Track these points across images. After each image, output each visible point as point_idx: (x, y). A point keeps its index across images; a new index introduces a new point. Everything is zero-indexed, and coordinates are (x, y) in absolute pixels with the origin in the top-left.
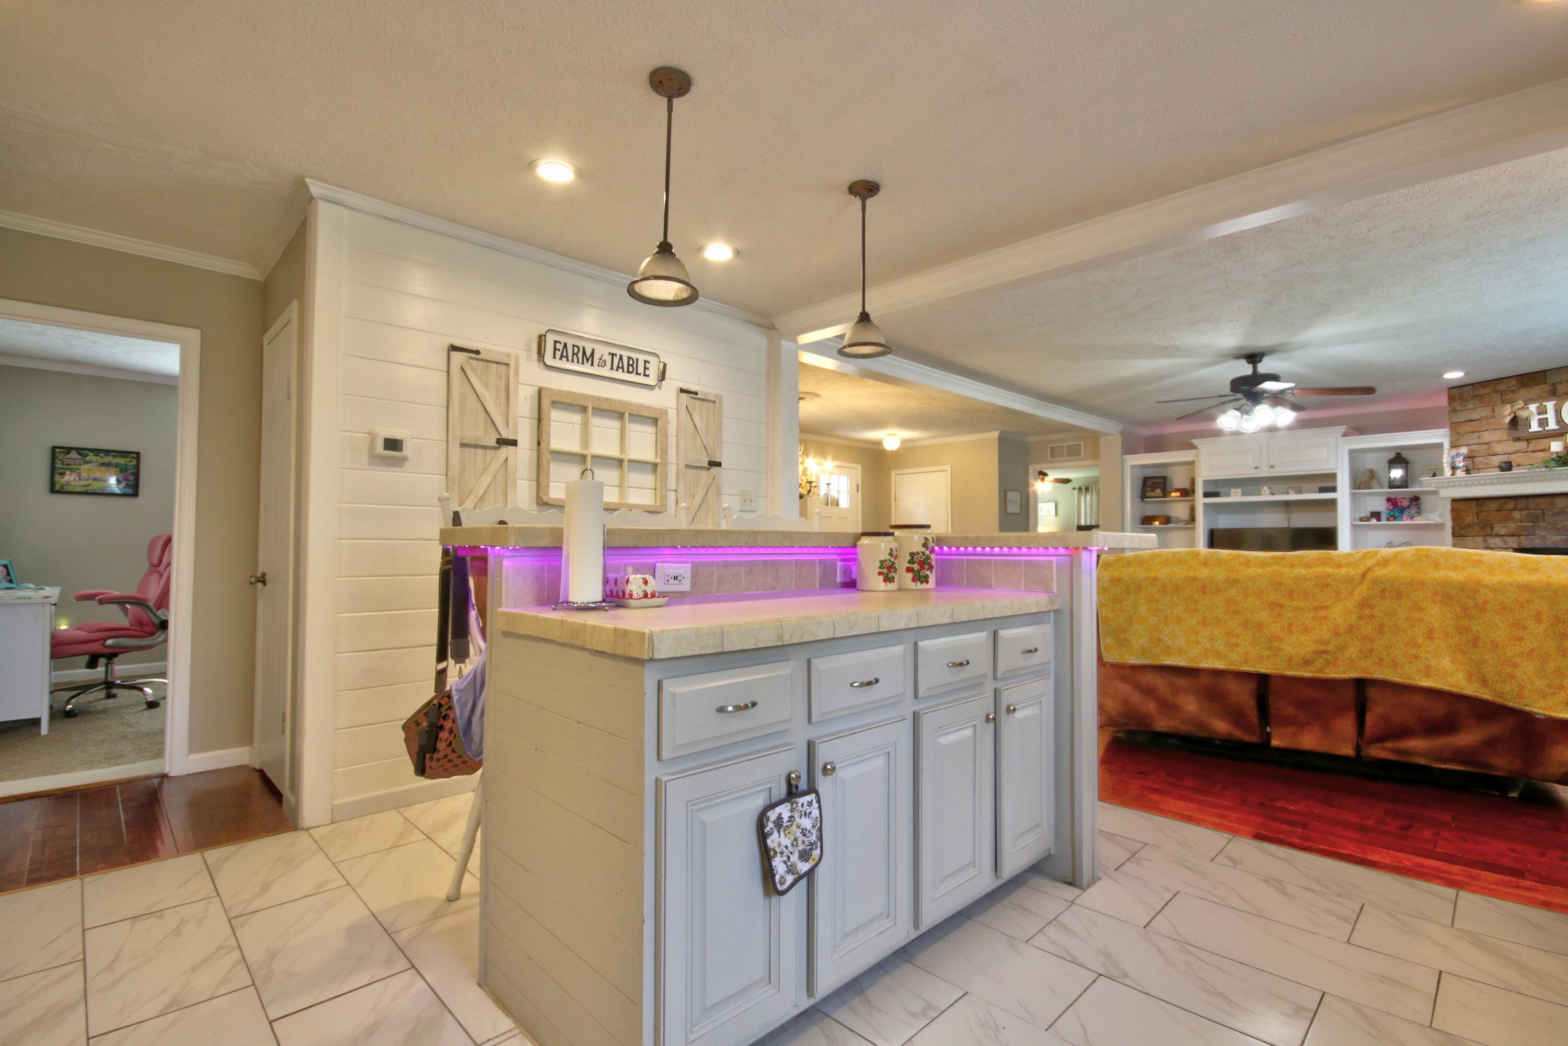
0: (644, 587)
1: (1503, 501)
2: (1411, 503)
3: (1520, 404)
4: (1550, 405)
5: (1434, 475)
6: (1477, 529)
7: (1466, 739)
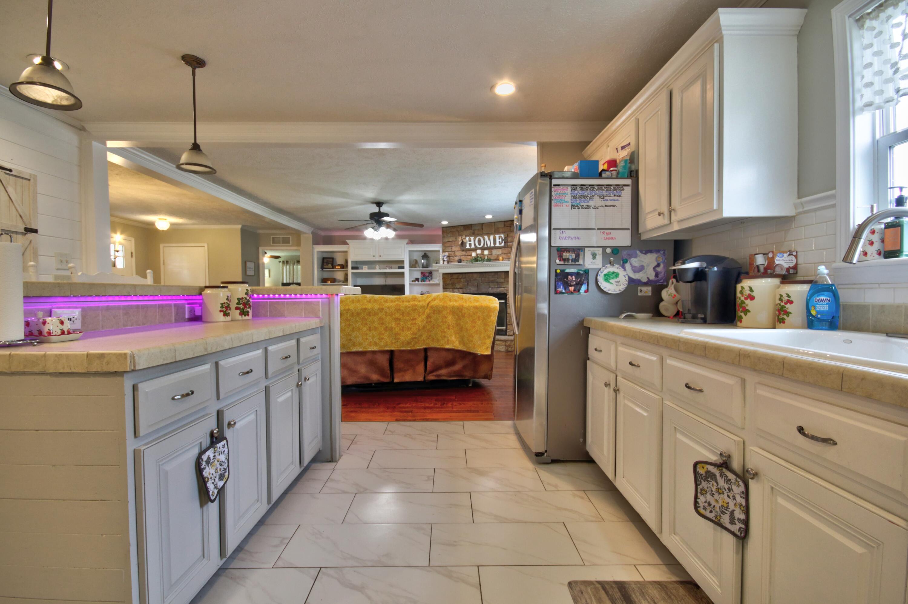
0: (61, 327)
1: (458, 275)
2: (429, 274)
3: (464, 237)
4: (472, 238)
5: (437, 263)
6: (451, 286)
7: (457, 367)
